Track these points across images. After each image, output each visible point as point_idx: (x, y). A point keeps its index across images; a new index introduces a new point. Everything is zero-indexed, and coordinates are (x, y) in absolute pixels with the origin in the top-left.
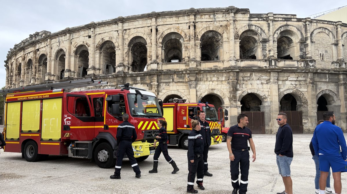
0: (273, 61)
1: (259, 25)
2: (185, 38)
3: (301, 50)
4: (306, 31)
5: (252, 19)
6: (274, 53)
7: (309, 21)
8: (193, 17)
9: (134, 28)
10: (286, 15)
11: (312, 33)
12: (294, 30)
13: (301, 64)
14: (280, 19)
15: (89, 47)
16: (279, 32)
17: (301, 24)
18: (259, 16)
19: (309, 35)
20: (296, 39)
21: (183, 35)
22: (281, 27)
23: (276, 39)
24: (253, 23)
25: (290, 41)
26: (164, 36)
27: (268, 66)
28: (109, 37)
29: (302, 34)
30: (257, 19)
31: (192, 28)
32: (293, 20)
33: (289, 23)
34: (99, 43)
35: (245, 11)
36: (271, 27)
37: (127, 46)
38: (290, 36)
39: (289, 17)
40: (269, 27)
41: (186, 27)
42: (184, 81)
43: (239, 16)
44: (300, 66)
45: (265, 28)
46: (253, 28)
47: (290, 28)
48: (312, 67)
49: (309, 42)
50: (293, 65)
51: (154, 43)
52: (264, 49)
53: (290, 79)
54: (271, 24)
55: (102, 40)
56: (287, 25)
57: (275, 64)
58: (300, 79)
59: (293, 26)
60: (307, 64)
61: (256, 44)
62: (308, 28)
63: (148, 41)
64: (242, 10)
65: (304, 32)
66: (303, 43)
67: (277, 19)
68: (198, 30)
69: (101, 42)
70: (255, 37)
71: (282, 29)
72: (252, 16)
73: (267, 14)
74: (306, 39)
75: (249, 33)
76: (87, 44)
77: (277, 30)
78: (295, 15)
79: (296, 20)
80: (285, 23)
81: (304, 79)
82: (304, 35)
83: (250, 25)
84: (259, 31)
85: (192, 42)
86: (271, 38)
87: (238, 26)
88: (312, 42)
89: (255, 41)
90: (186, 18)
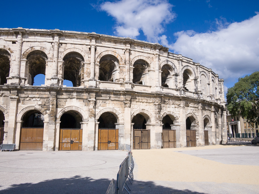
1: (173, 62)
2: (121, 61)
3: (195, 85)
5: (169, 57)
6: (182, 85)
7: (199, 66)
8: (129, 45)
9: (71, 44)
13: (195, 95)
15: (12, 52)
16: (184, 69)
17: (195, 67)
19: (199, 75)
20: (191, 77)
21: (119, 58)
22: (185, 66)
24: (170, 59)
26: (101, 57)
27: (179, 94)
28: (40, 47)
30: (172, 57)
31: (127, 54)
34: (27, 51)
35: (166, 50)
36: (181, 65)
37: (62, 59)
38: (188, 74)
39: (189, 60)
41: (122, 52)
42: (120, 100)
43: (162, 52)
44: (194, 97)
45: (177, 65)
46: (169, 63)
49: (199, 80)
50: (191, 95)
51: (92, 61)
52: (176, 81)
53: (190, 105)
55: (31, 49)
56: (188, 66)
58: (195, 106)
59: (191, 67)
60: (199, 96)
63: (86, 58)
64: (164, 48)
65: (196, 73)
66: (196, 80)
67: (184, 60)
68: (132, 57)
69: (30, 50)
71: (186, 68)
72: (169, 54)
73: (178, 55)
75: (166, 66)
76: (9, 49)
78: (192, 60)
79: (192, 63)
80: (187, 64)
82: (196, 75)
83: (167, 61)
84: (173, 67)
85: (128, 66)
86: (180, 74)
87: (160, 60)
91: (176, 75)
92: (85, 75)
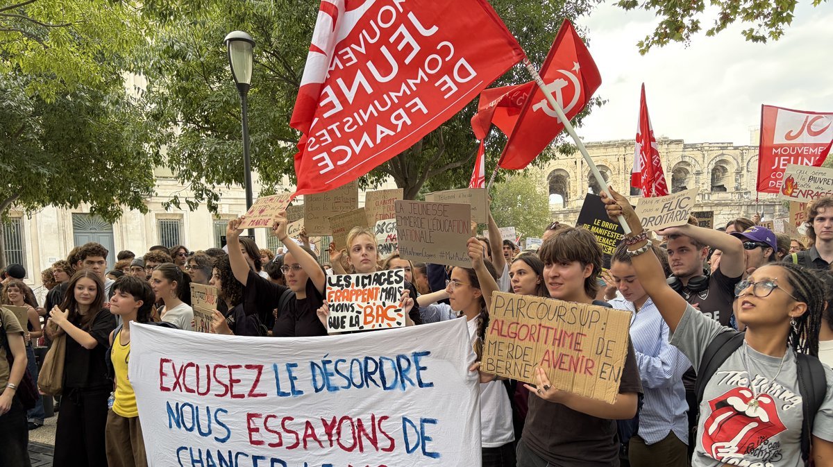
0: (706, 195)
1: (693, 156)
2: (613, 170)
3: (736, 180)
4: (742, 159)
5: (686, 150)
6: (708, 186)
7: (746, 150)
8: (624, 149)
10: (722, 143)
11: (749, 161)
12: (730, 159)
13: (735, 196)
14: (715, 148)
16: (714, 161)
17: (738, 152)
18: (693, 146)
19: (745, 164)
20: (731, 169)
21: (611, 167)
22: (716, 157)
23: (710, 171)
24: (686, 153)
25: (725, 170)
27: (700, 200)
29: (738, 163)
30: (691, 149)
31: (622, 161)
32: (729, 148)
33: (725, 152)
35: (679, 142)
36: (706, 158)
38: (725, 165)
39: (726, 145)
40: (704, 158)
41: (614, 159)
43: (673, 146)
44: (734, 198)
45: (700, 159)
46: (687, 159)
47: (724, 158)
48: (746, 200)
49: (744, 172)
50: (727, 197)
51: (579, 177)
52: (697, 182)
53: (723, 212)
54: (706, 155)
56: (723, 154)
57: (709, 198)
58: (733, 212)
59: (729, 155)
60: (742, 196)
61: (688, 176)
62: (745, 157)
63: (572, 174)
64: (676, 141)
65: (740, 161)
66: (739, 173)
67: (712, 149)
68: (627, 163)
70: (688, 168)
71: (718, 159)
72: (686, 147)
73: (702, 144)
74: (742, 169)
75: (681, 164)
77: (712, 160)
78: (732, 143)
79: (732, 148)
80: (721, 152)
81: (737, 212)
82: (740, 164)
83: (683, 157)
84: (693, 163)
85: (622, 176)
86: (705, 171)
87: (670, 158)
88: (748, 171)
89: (687, 172)
90: (615, 149)
91: (698, 173)
92: (572, 194)
